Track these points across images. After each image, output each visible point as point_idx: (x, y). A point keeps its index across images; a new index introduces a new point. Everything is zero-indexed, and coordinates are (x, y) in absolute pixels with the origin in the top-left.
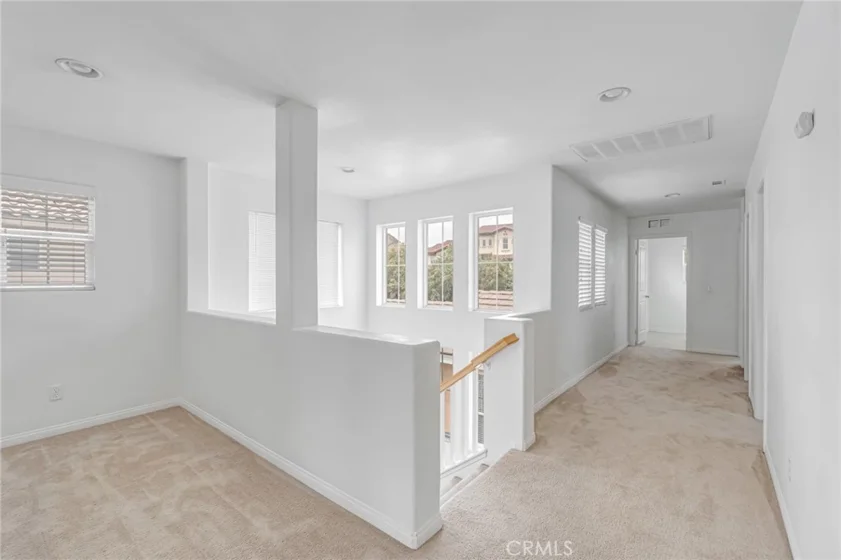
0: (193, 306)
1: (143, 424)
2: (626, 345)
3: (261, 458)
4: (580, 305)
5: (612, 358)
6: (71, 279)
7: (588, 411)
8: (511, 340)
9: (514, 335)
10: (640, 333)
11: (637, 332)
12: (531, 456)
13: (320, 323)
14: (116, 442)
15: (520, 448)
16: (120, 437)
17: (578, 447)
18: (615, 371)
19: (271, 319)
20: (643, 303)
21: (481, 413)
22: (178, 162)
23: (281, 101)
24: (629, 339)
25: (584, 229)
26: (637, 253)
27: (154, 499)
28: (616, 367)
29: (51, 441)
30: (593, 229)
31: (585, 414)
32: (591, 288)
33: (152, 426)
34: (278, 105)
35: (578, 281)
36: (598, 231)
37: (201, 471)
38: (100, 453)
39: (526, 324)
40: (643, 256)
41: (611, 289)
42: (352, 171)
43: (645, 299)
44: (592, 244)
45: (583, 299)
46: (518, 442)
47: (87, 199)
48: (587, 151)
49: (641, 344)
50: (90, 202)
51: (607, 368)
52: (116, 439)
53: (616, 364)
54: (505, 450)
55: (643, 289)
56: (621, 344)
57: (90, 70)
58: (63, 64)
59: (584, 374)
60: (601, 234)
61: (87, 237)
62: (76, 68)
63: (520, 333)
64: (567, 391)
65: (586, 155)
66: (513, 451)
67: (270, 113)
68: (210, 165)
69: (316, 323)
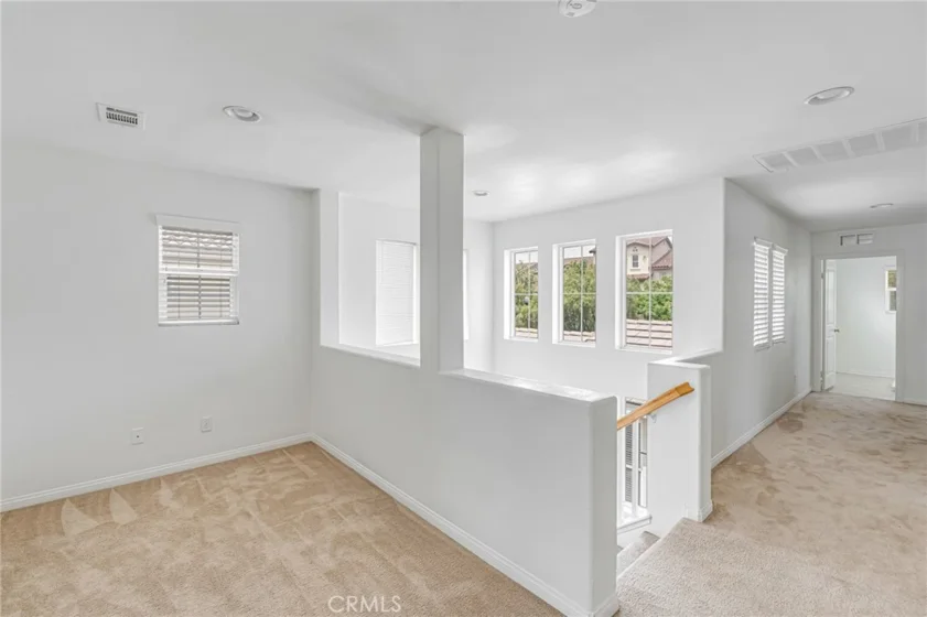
0: (325, 341)
1: (282, 459)
2: (808, 390)
3: (402, 506)
4: (755, 344)
5: (794, 405)
6: (218, 314)
7: (774, 476)
8: (684, 390)
9: (687, 384)
10: (827, 376)
11: (823, 374)
12: (710, 530)
13: (466, 366)
14: (261, 476)
15: (696, 519)
16: (264, 471)
17: (769, 522)
18: (800, 426)
19: (414, 359)
20: (831, 338)
21: (628, 466)
22: (311, 194)
23: (428, 130)
24: (812, 383)
25: (761, 250)
26: (823, 276)
27: (309, 542)
28: (799, 419)
29: (204, 470)
30: (770, 251)
31: (770, 478)
32: (768, 323)
33: (290, 461)
34: (422, 135)
35: (753, 315)
36: (776, 253)
37: (346, 516)
38: (250, 487)
39: (703, 373)
40: (831, 279)
41: (791, 323)
42: (485, 194)
43: (833, 333)
44: (770, 268)
45: (759, 338)
46: (693, 510)
47: (231, 234)
48: (776, 161)
49: (828, 390)
50: (234, 238)
51: (788, 419)
52: (261, 473)
53: (799, 415)
54: (677, 519)
55: (831, 322)
56: (803, 389)
57: (251, 114)
58: (230, 113)
59: (759, 426)
60: (779, 256)
61: (232, 272)
62: (240, 114)
63: (695, 382)
64: (740, 448)
65: (773, 166)
66: (687, 521)
67: (414, 142)
68: (341, 194)
69: (462, 367)
